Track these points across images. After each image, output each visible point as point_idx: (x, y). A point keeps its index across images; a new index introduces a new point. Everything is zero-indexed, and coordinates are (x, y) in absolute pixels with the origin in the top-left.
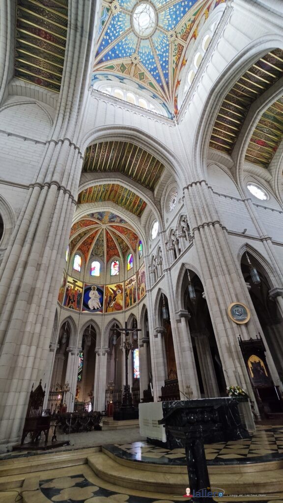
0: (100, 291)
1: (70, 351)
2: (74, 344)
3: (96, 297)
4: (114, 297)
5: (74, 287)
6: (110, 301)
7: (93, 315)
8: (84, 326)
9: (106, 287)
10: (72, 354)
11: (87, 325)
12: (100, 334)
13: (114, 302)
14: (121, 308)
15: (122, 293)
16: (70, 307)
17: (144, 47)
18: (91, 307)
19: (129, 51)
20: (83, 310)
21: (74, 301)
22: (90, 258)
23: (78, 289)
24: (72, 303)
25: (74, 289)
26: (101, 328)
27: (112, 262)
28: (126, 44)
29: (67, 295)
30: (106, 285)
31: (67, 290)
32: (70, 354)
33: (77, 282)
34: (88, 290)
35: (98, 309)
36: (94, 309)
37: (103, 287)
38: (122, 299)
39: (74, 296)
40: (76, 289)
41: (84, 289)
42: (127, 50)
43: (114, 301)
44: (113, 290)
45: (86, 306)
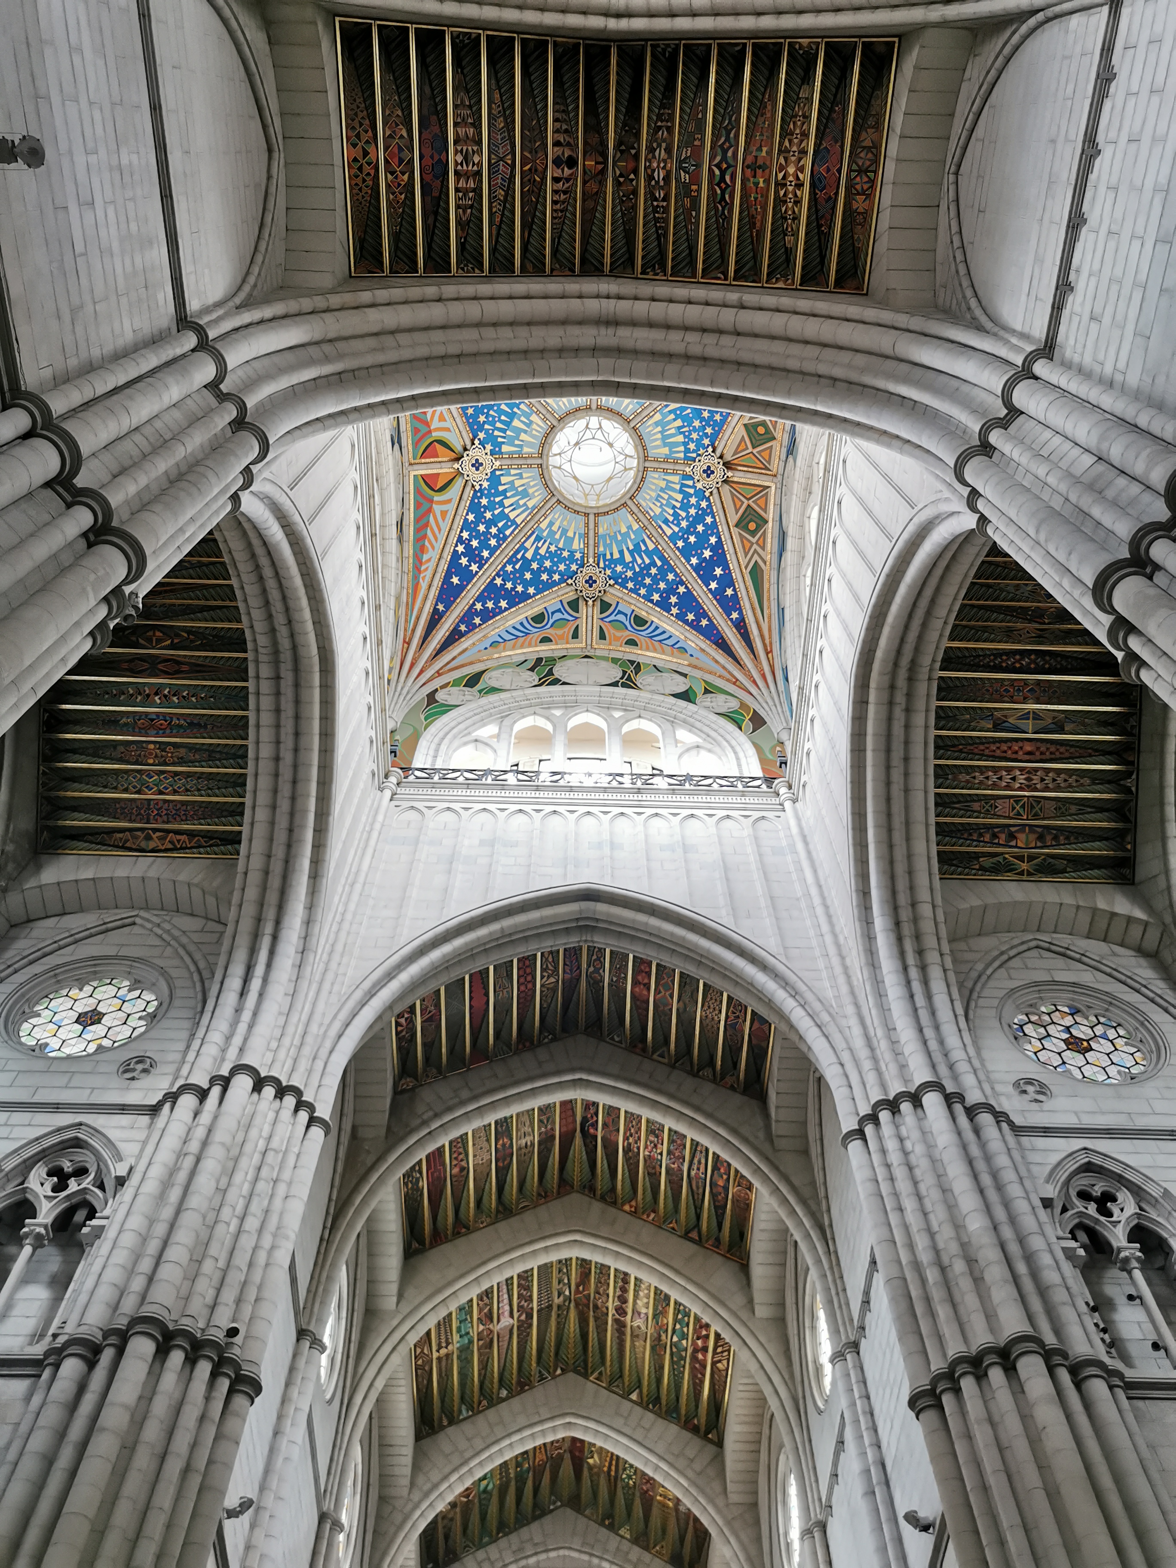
17: (664, 438)
19: (693, 500)
28: (676, 515)
42: (693, 511)
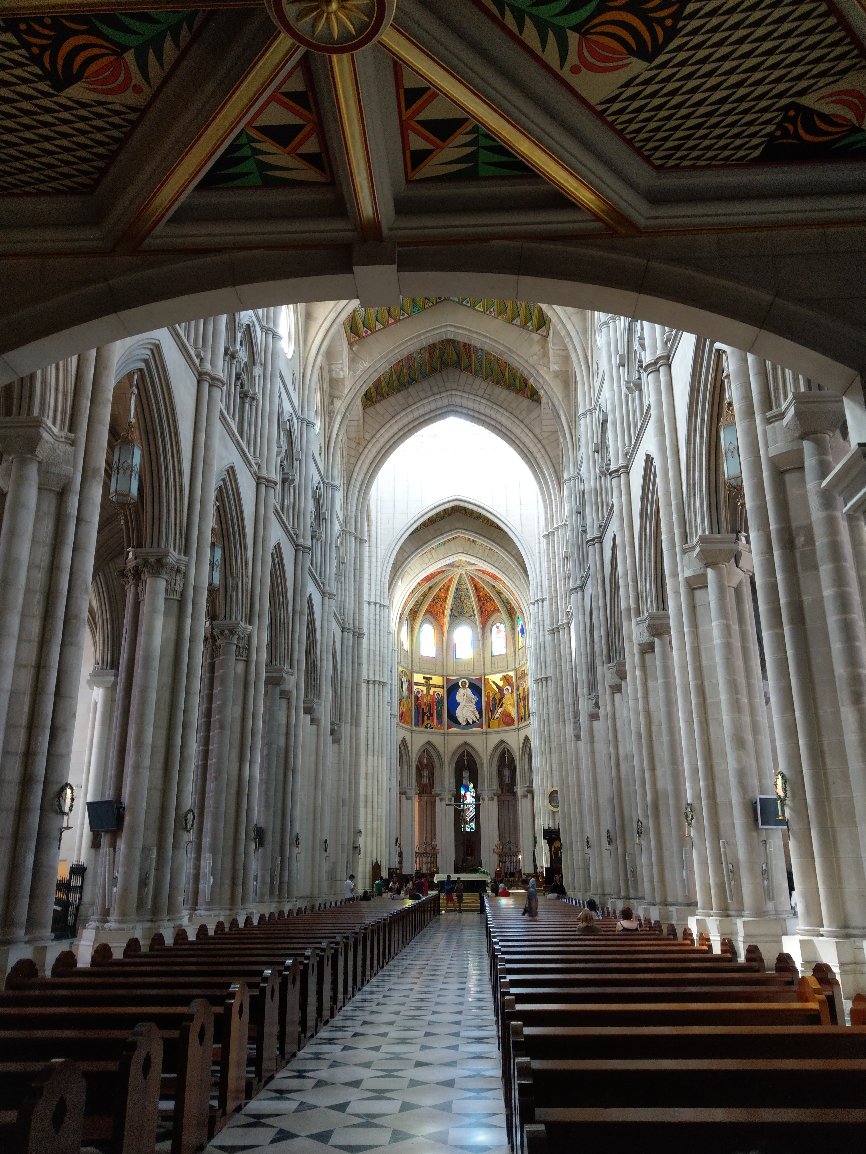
0: (475, 688)
1: (438, 795)
2: (442, 783)
3: (468, 701)
4: (500, 700)
5: (428, 690)
6: (495, 707)
7: (466, 734)
8: (454, 753)
9: (485, 679)
10: (441, 800)
11: (460, 752)
12: (482, 764)
13: (500, 710)
14: (514, 721)
15: (512, 692)
16: (426, 727)
18: (462, 720)
20: (449, 727)
21: (432, 715)
22: (451, 625)
23: (434, 692)
24: (428, 718)
25: (428, 694)
26: (482, 756)
27: (492, 627)
29: (417, 708)
30: (485, 675)
31: (417, 698)
32: (438, 799)
33: (431, 679)
34: (453, 689)
35: (474, 722)
36: (468, 723)
37: (480, 679)
38: (513, 705)
39: (429, 706)
40: (431, 693)
41: (445, 689)
43: (501, 707)
44: (497, 686)
45: (453, 719)
